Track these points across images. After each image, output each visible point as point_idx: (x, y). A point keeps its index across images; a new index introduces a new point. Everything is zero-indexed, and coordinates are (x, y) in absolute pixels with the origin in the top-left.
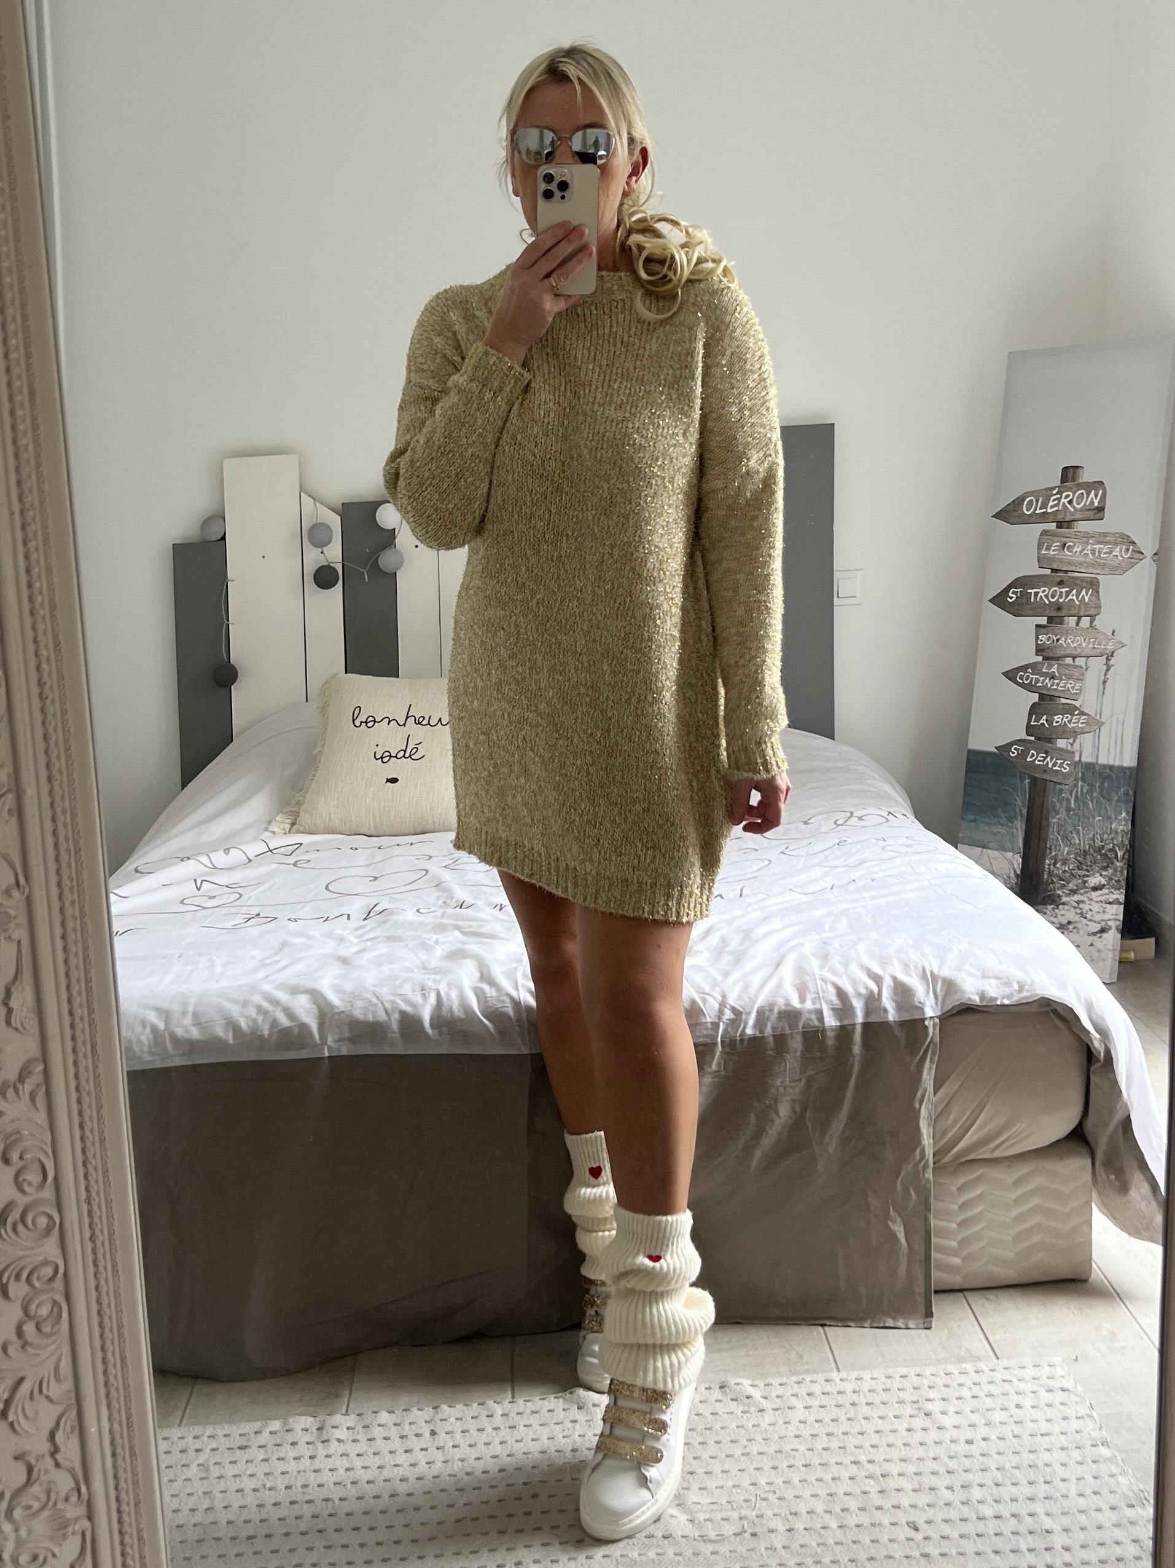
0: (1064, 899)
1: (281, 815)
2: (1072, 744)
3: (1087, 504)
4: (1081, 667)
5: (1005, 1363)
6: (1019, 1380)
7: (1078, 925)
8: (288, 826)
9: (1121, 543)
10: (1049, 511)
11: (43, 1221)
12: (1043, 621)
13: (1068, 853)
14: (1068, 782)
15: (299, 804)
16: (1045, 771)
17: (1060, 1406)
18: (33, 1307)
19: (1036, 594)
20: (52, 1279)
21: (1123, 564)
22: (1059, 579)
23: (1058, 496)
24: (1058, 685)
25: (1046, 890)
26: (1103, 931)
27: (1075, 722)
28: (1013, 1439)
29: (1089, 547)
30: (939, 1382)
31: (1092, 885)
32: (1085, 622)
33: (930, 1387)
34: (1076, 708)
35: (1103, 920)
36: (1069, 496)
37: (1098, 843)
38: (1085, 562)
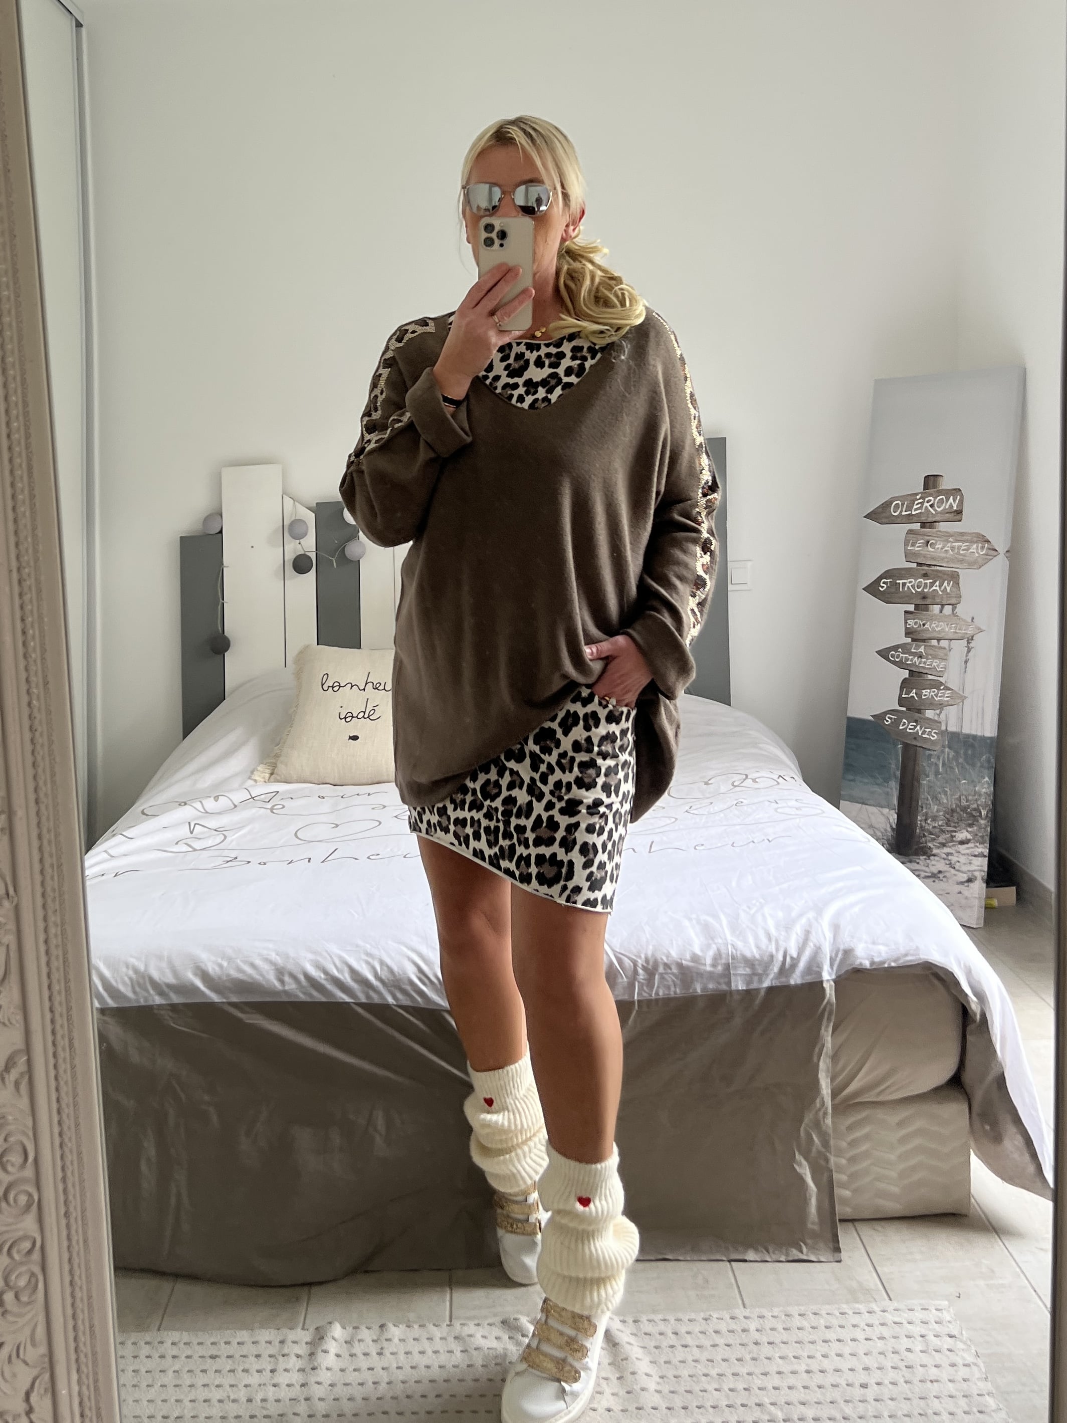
0: (935, 851)
1: (262, 765)
2: (939, 715)
3: (947, 507)
4: (945, 648)
5: (895, 1304)
6: (909, 1323)
7: (947, 874)
8: (267, 775)
9: (977, 542)
10: (914, 513)
11: (23, 1199)
12: (911, 608)
13: (938, 811)
14: (936, 748)
15: (277, 756)
16: (915, 738)
17: (948, 1353)
18: (13, 1277)
19: (904, 584)
20: (30, 1252)
21: (979, 560)
22: (924, 572)
23: (921, 500)
24: (925, 663)
25: (919, 843)
26: (970, 880)
27: (943, 696)
28: (905, 1384)
29: (949, 545)
30: (835, 1322)
31: (959, 839)
32: (948, 609)
33: (827, 1327)
34: (942, 684)
35: (969, 871)
36: (931, 500)
37: (964, 803)
38: (946, 558)
